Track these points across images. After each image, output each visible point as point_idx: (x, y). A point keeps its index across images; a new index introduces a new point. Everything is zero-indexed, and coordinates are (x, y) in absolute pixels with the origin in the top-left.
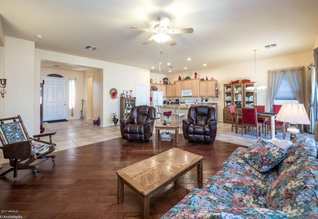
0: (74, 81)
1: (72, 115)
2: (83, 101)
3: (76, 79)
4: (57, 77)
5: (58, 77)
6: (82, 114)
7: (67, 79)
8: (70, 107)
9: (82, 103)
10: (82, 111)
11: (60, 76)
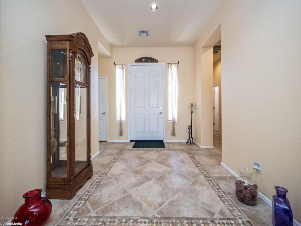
0: (176, 66)
1: (174, 134)
2: (192, 106)
3: (179, 62)
4: (148, 62)
5: (150, 62)
6: (190, 132)
7: (163, 64)
8: (170, 118)
9: (190, 110)
10: (190, 127)
11: (153, 60)
